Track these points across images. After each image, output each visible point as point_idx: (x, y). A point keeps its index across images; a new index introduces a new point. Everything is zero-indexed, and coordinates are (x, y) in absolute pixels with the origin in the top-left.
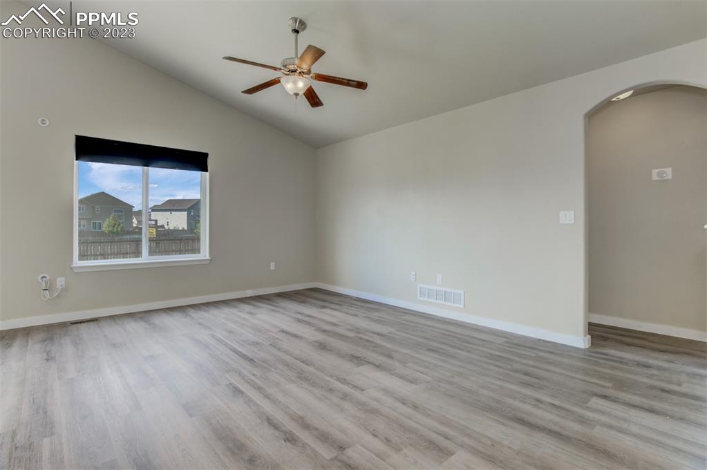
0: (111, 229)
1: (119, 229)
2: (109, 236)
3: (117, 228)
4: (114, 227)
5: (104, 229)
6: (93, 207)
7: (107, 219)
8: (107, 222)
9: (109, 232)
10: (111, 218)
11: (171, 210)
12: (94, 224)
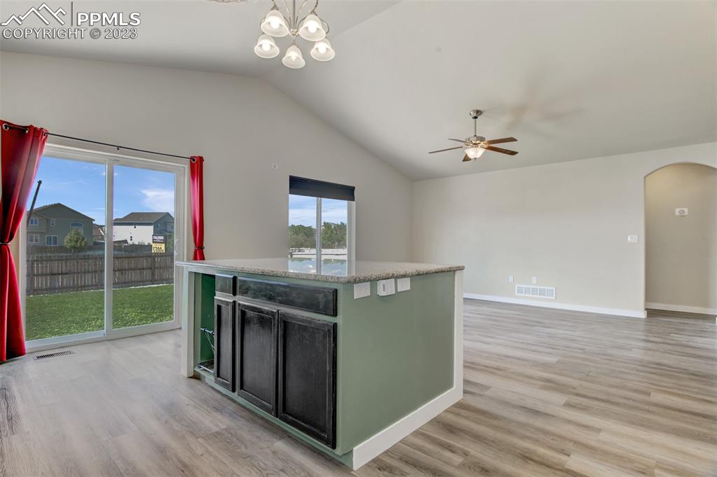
0: (73, 244)
1: (83, 245)
2: (71, 252)
3: (81, 243)
4: (76, 242)
5: (65, 244)
6: (48, 221)
7: (69, 234)
8: (68, 237)
9: (71, 247)
10: (73, 232)
11: (135, 224)
12: (49, 239)
